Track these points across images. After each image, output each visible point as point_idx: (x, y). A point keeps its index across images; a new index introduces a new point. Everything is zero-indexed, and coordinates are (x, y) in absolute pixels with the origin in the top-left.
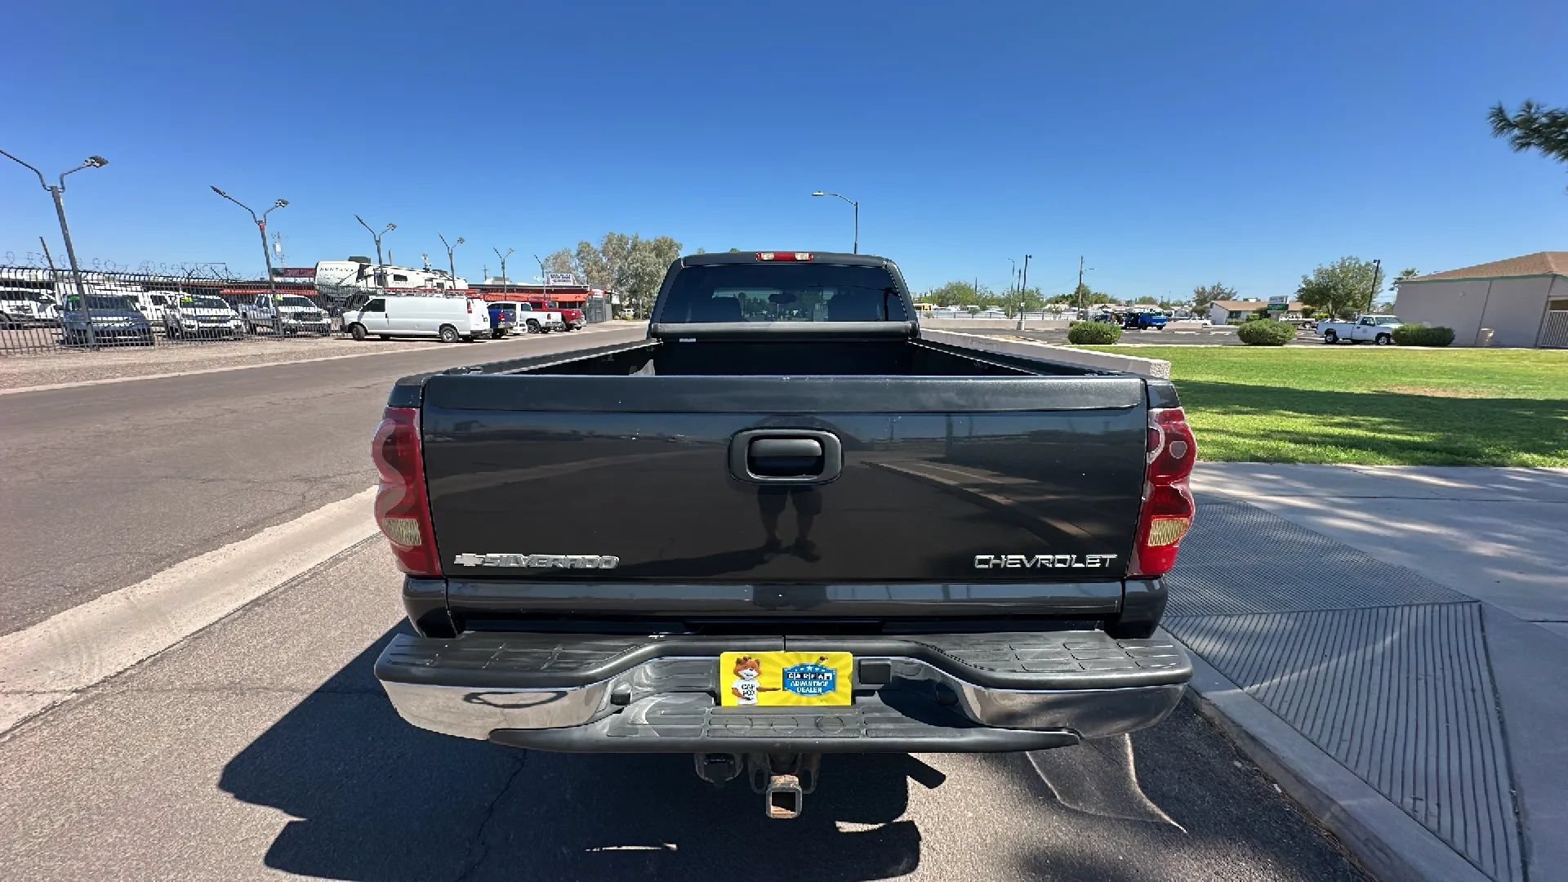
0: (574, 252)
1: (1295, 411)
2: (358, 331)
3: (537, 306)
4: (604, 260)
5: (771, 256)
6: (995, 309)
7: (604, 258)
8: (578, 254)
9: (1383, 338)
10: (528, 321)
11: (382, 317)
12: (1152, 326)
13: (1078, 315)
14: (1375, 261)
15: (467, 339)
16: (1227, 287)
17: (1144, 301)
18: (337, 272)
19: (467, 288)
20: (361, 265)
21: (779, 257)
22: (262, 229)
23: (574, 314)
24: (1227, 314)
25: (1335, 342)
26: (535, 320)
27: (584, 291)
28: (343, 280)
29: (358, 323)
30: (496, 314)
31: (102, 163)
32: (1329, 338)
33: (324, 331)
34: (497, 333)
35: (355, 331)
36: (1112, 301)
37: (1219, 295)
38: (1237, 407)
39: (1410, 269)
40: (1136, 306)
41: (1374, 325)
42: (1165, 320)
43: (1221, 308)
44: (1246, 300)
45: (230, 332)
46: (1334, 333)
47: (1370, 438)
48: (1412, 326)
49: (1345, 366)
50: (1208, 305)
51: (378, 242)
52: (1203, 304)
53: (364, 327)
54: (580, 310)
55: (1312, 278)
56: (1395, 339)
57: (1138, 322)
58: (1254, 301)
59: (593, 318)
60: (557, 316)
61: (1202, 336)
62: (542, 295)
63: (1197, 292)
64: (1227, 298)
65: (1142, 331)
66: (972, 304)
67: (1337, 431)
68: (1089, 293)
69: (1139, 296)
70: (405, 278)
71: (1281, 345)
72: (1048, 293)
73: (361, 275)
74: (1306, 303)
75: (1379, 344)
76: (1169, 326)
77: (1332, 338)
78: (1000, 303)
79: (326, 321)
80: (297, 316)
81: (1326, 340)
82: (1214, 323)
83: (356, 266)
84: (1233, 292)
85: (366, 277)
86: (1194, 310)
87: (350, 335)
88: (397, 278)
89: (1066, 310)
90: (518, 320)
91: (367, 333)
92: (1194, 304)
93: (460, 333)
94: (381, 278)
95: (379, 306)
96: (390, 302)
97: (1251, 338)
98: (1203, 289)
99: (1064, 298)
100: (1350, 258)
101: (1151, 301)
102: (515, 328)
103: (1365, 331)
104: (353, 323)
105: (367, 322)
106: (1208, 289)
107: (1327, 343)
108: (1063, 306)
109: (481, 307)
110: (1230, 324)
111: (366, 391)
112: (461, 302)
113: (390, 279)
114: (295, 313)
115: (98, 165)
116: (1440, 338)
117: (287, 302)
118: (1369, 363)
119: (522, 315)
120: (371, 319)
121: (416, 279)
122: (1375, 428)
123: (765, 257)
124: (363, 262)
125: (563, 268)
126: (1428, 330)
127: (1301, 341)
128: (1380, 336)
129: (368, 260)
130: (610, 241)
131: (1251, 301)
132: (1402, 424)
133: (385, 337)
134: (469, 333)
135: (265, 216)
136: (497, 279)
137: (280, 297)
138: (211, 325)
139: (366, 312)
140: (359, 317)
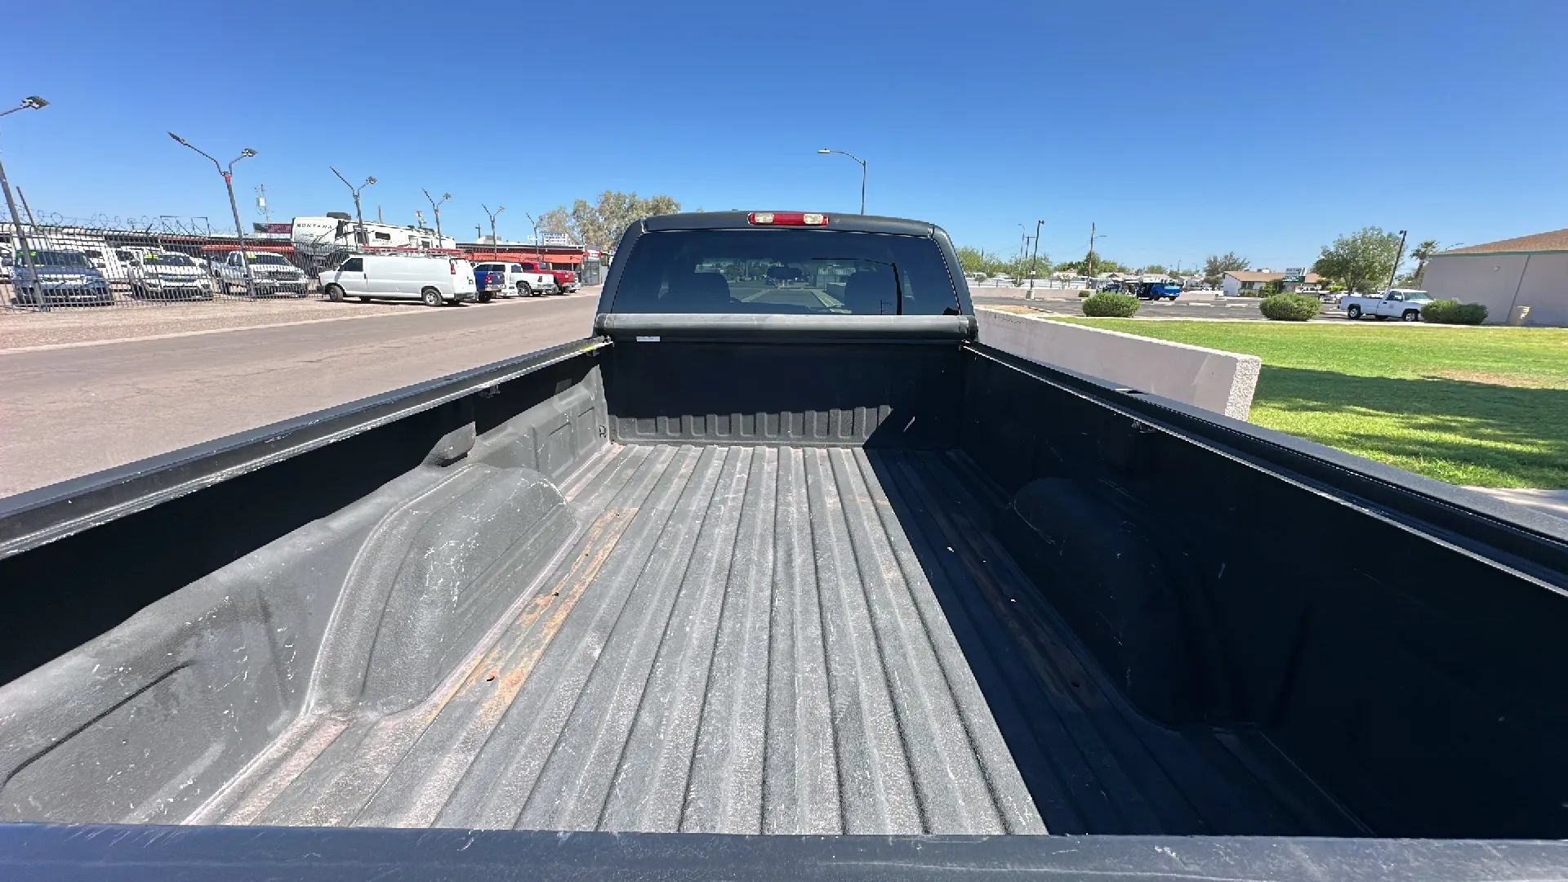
0: (570, 211)
1: (1368, 407)
2: (335, 291)
3: (528, 267)
4: (601, 220)
5: (770, 218)
6: (1001, 276)
7: (600, 217)
8: (574, 214)
9: (1411, 314)
10: (518, 283)
11: (360, 278)
12: (1165, 297)
13: (1087, 283)
14: (1401, 232)
15: (452, 302)
16: (1239, 256)
17: (1153, 270)
18: (315, 228)
19: (454, 248)
20: (339, 222)
21: (781, 219)
22: (228, 181)
23: (567, 276)
24: (1240, 285)
25: (1358, 317)
26: (526, 282)
27: (579, 252)
28: (320, 238)
29: (335, 284)
30: (481, 275)
31: (42, 104)
32: (1354, 313)
33: (302, 292)
34: (485, 297)
35: (331, 292)
36: (1122, 270)
37: (1232, 265)
38: (1302, 402)
39: (1429, 241)
40: (1145, 275)
41: (1401, 300)
42: (1178, 291)
43: (1233, 280)
44: (1260, 270)
45: (197, 292)
46: (1358, 308)
47: (1476, 447)
48: (1444, 303)
49: (1380, 344)
50: (1221, 275)
51: (356, 197)
52: (1215, 275)
53: (341, 288)
54: (574, 273)
55: (1332, 249)
56: (1423, 316)
57: (1150, 292)
58: (1268, 271)
59: (589, 279)
60: (548, 279)
61: (1218, 309)
62: (534, 256)
63: (1209, 262)
64: (1239, 268)
65: (1155, 303)
66: (978, 271)
67: (1433, 436)
68: (1099, 261)
69: (1146, 265)
70: (387, 237)
71: (1305, 320)
72: (1056, 260)
73: (340, 232)
74: (1323, 276)
75: (1405, 320)
76: (1183, 296)
77: (1355, 312)
78: (1006, 270)
79: (303, 281)
80: (271, 275)
81: (1349, 315)
82: (1226, 294)
83: (334, 222)
84: (1246, 262)
85: (346, 234)
86: (1206, 281)
87: (328, 297)
88: (379, 235)
89: (1075, 279)
90: (507, 282)
91: (345, 295)
92: (1204, 274)
93: (445, 296)
94: (361, 236)
95: (356, 266)
96: (368, 261)
97: (1273, 313)
98: (1215, 258)
99: (1071, 266)
100: (1373, 228)
101: (1159, 270)
102: (503, 291)
103: (1391, 307)
104: (330, 284)
105: (345, 283)
106: (1220, 258)
107: (1350, 318)
108: (1072, 274)
109: (465, 269)
110: (1242, 295)
111: (317, 366)
112: (443, 263)
113: (372, 236)
114: (269, 272)
115: (37, 106)
116: (1472, 316)
117: (260, 260)
118: (1401, 342)
119: (511, 277)
120: (348, 279)
121: (399, 237)
122: (1471, 431)
123: (760, 219)
124: (342, 218)
125: (558, 227)
126: (1461, 307)
127: (1324, 316)
128: (1407, 312)
129: (348, 217)
130: (607, 200)
131: (1264, 271)
132: (1499, 427)
133: (365, 300)
134: (453, 296)
135: (230, 167)
136: (488, 238)
137: (251, 255)
138: (177, 284)
139: (344, 272)
140: (337, 277)
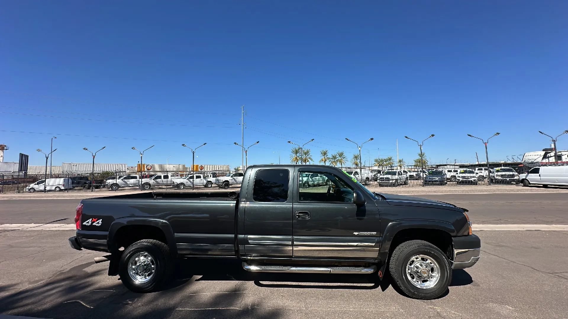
11: (537, 176)
18: (533, 156)
28: (536, 159)
29: (526, 179)
35: (524, 182)
73: (545, 157)
80: (502, 176)
83: (545, 153)
87: (522, 184)
91: (530, 184)
95: (536, 171)
96: (543, 169)
104: (524, 179)
105: (529, 178)
114: (501, 175)
117: (502, 170)
120: (532, 177)
137: (499, 169)
138: (465, 179)
139: (530, 174)
140: (527, 176)
